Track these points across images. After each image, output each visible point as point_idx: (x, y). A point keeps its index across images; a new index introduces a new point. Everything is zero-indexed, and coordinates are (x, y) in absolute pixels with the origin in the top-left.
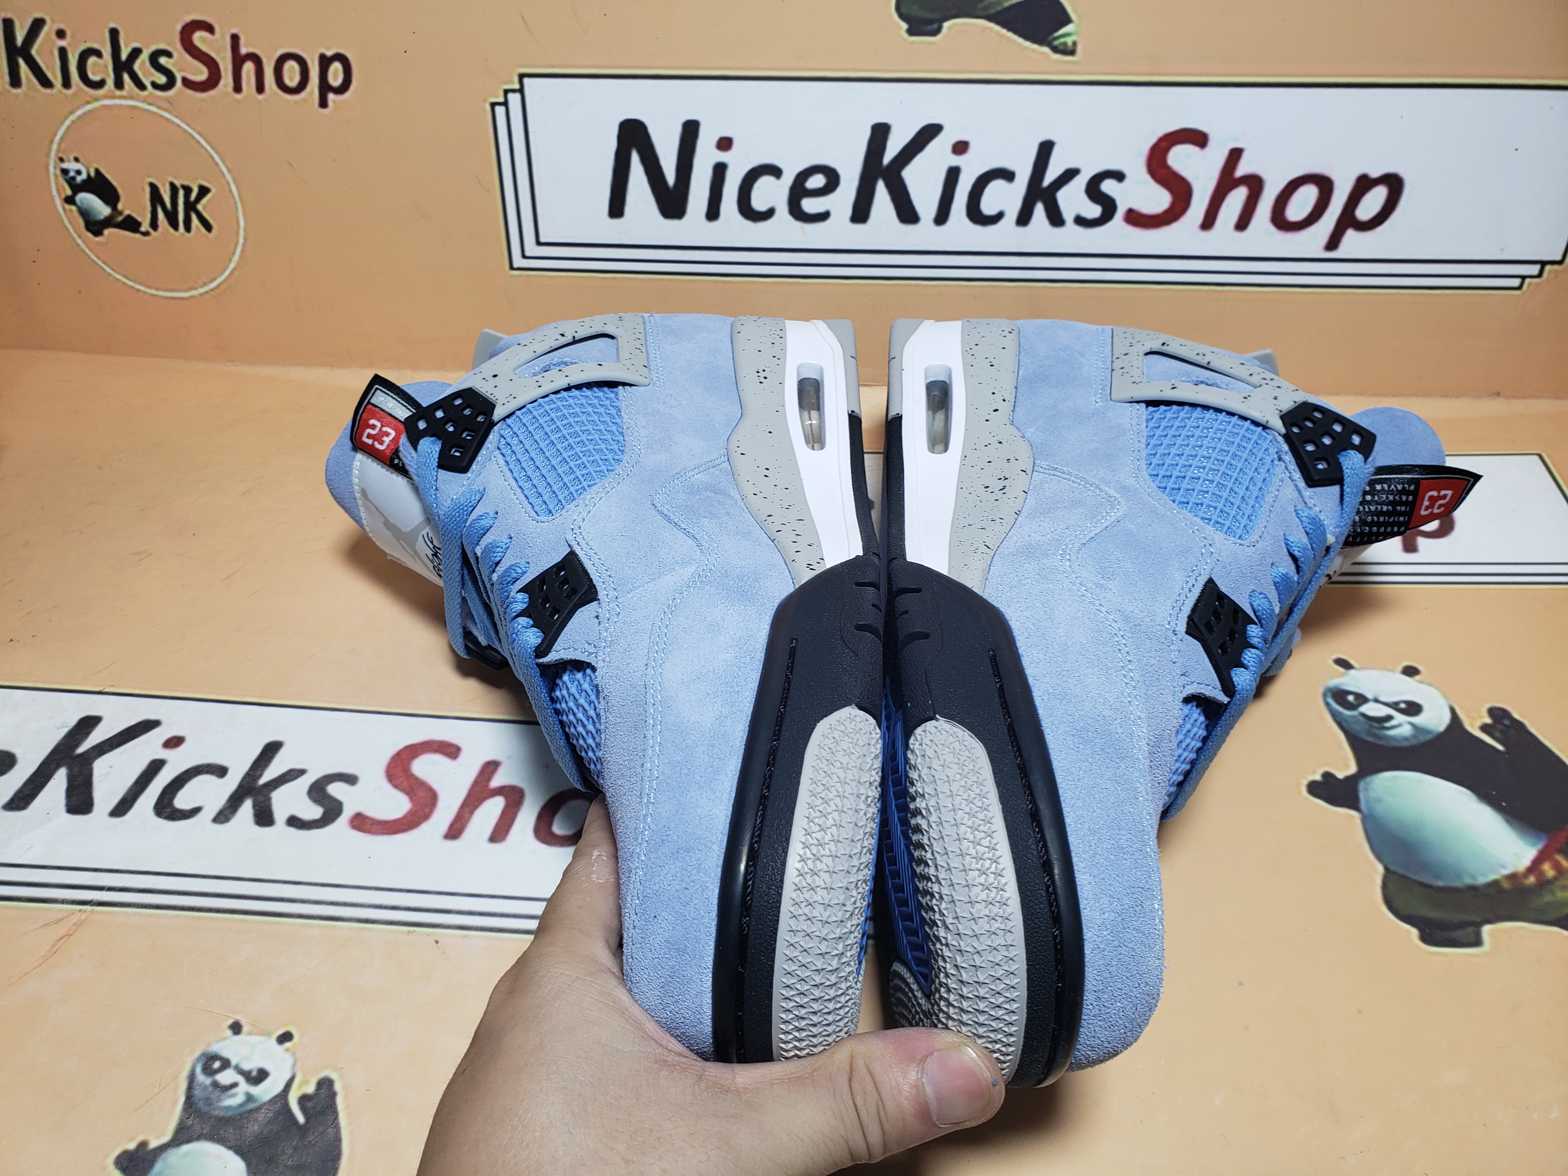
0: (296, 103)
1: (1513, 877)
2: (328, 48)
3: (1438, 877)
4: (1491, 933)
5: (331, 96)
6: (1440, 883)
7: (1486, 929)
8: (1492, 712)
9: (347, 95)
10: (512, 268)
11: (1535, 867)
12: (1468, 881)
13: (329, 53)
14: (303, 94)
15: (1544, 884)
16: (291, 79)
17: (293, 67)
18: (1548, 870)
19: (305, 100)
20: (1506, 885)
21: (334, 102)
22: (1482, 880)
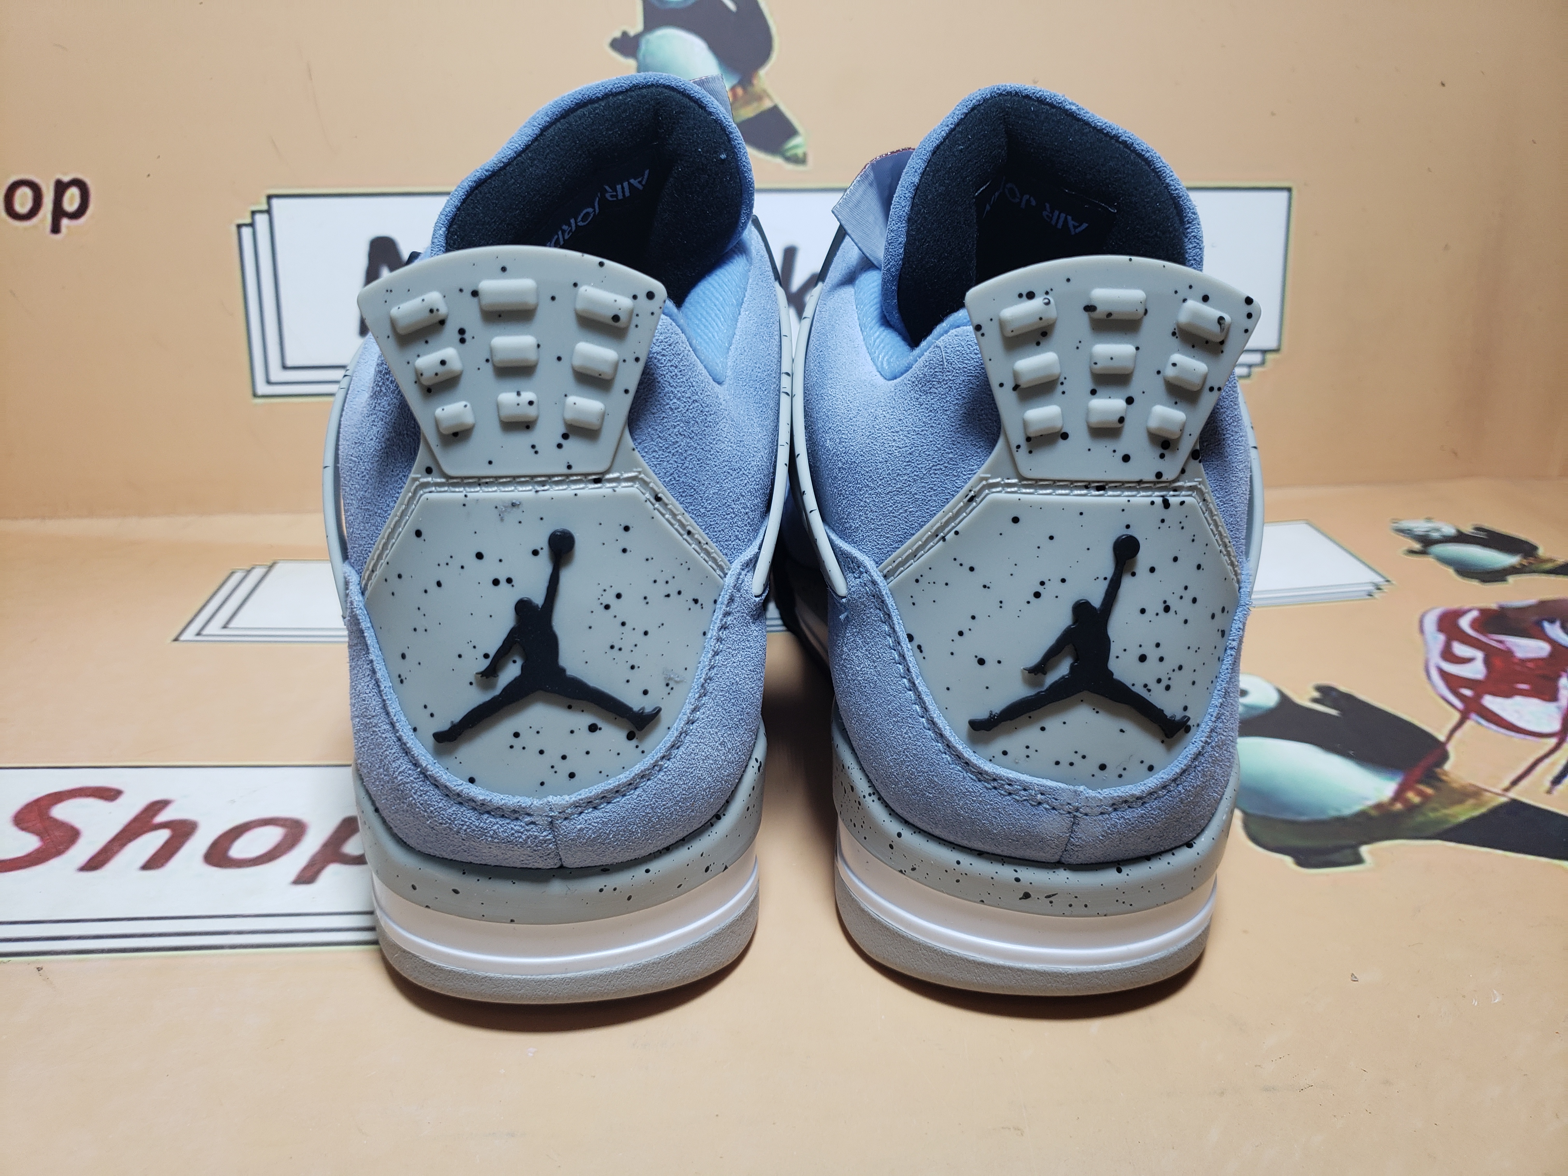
0: (25, 229)
1: (1379, 806)
2: (65, 174)
3: (1301, 814)
4: (1371, 852)
5: (65, 222)
6: (1304, 818)
7: (1365, 850)
8: (1319, 689)
9: (83, 220)
10: (255, 395)
11: (1399, 795)
12: (1333, 813)
13: (66, 179)
14: (35, 220)
15: (1412, 809)
16: (22, 205)
17: (25, 194)
18: (1413, 797)
19: (35, 227)
20: (1374, 813)
21: (68, 227)
22: (1347, 812)
